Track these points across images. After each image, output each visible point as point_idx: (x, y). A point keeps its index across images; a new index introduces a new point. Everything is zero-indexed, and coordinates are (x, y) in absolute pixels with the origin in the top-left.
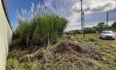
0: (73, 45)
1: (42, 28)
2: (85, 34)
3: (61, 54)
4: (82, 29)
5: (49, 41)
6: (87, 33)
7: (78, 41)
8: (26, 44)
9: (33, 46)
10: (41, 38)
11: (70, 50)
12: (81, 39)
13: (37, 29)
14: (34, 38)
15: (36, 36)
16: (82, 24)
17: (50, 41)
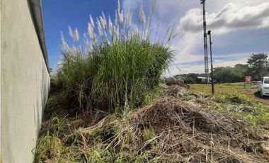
0: (184, 111)
1: (111, 71)
2: (215, 83)
3: (157, 133)
4: (207, 71)
5: (126, 100)
6: (219, 81)
7: (198, 102)
8: (78, 105)
9: (93, 110)
10: (110, 92)
11: (178, 124)
12: (206, 97)
13: (101, 72)
14: (93, 91)
15: (98, 87)
16: (206, 58)
17: (129, 100)
